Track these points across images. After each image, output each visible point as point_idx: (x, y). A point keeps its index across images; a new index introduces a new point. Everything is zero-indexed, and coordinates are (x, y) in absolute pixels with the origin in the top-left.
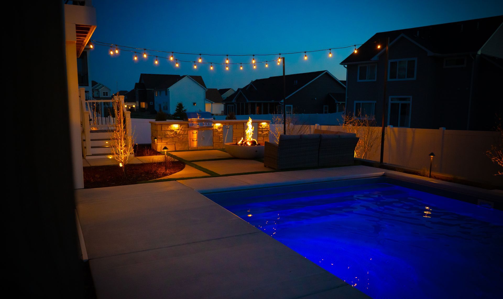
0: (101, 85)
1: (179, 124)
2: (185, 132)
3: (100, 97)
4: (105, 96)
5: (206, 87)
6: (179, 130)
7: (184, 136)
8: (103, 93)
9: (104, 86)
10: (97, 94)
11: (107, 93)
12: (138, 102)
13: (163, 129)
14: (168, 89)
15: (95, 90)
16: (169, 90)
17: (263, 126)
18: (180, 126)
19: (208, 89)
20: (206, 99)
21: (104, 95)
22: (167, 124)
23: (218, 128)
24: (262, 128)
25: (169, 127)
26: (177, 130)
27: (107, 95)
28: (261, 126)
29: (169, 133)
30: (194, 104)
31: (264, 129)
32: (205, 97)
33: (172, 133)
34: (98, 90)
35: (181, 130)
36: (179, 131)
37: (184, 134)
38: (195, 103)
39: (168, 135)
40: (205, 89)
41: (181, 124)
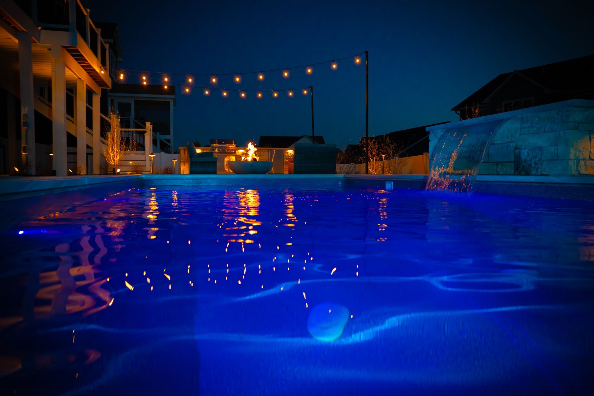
1: (202, 149)
17: (289, 154)
18: (203, 151)
23: (241, 154)
24: (289, 156)
28: (287, 153)
31: (290, 156)
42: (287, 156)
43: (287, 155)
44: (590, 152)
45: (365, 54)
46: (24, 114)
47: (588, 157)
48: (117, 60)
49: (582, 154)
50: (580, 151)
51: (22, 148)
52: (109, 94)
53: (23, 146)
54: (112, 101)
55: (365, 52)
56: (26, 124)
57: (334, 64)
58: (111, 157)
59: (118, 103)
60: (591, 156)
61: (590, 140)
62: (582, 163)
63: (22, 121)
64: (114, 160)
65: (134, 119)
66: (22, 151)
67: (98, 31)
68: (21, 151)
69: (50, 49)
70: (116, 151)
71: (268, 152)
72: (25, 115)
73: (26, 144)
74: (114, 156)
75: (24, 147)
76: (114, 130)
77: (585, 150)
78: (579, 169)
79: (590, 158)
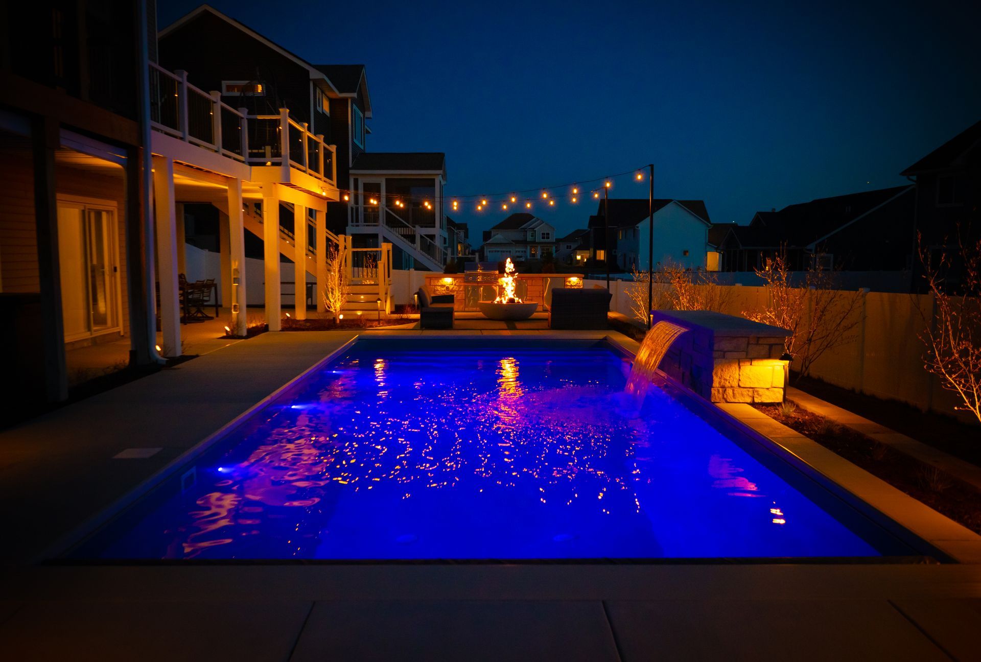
0: (539, 221)
1: (453, 278)
2: (460, 288)
3: (537, 241)
4: (546, 240)
5: (709, 222)
6: (452, 284)
7: (459, 292)
8: (542, 234)
9: (543, 222)
10: (532, 236)
11: (548, 234)
12: (592, 250)
13: (432, 283)
14: (637, 225)
15: (529, 229)
16: (640, 228)
17: (573, 283)
18: (454, 280)
19: (715, 224)
20: (709, 244)
21: (543, 238)
22: (437, 278)
24: (571, 286)
25: (440, 281)
26: (450, 285)
27: (548, 238)
28: (570, 282)
29: (439, 288)
30: (685, 252)
31: (574, 286)
32: (707, 239)
33: (443, 289)
34: (534, 229)
35: (455, 285)
36: (452, 286)
37: (458, 290)
38: (687, 251)
39: (438, 290)
40: (708, 225)
41: (455, 278)
42: (568, 286)
43: (568, 284)
44: (740, 380)
45: (649, 168)
46: (234, 269)
47: (737, 385)
48: (364, 116)
49: (729, 382)
50: (725, 380)
51: (233, 307)
52: (351, 172)
53: (233, 304)
54: (356, 181)
55: (650, 165)
56: (237, 280)
57: (607, 182)
58: (332, 304)
59: (364, 183)
60: (740, 384)
61: (740, 368)
62: (730, 391)
63: (233, 277)
64: (335, 307)
65: (385, 206)
66: (233, 310)
67: (320, 139)
68: (231, 309)
69: (261, 187)
70: (337, 295)
71: (542, 281)
72: (236, 270)
73: (237, 302)
74: (335, 301)
75: (235, 306)
76: (335, 269)
77: (731, 378)
78: (725, 396)
79: (739, 386)
